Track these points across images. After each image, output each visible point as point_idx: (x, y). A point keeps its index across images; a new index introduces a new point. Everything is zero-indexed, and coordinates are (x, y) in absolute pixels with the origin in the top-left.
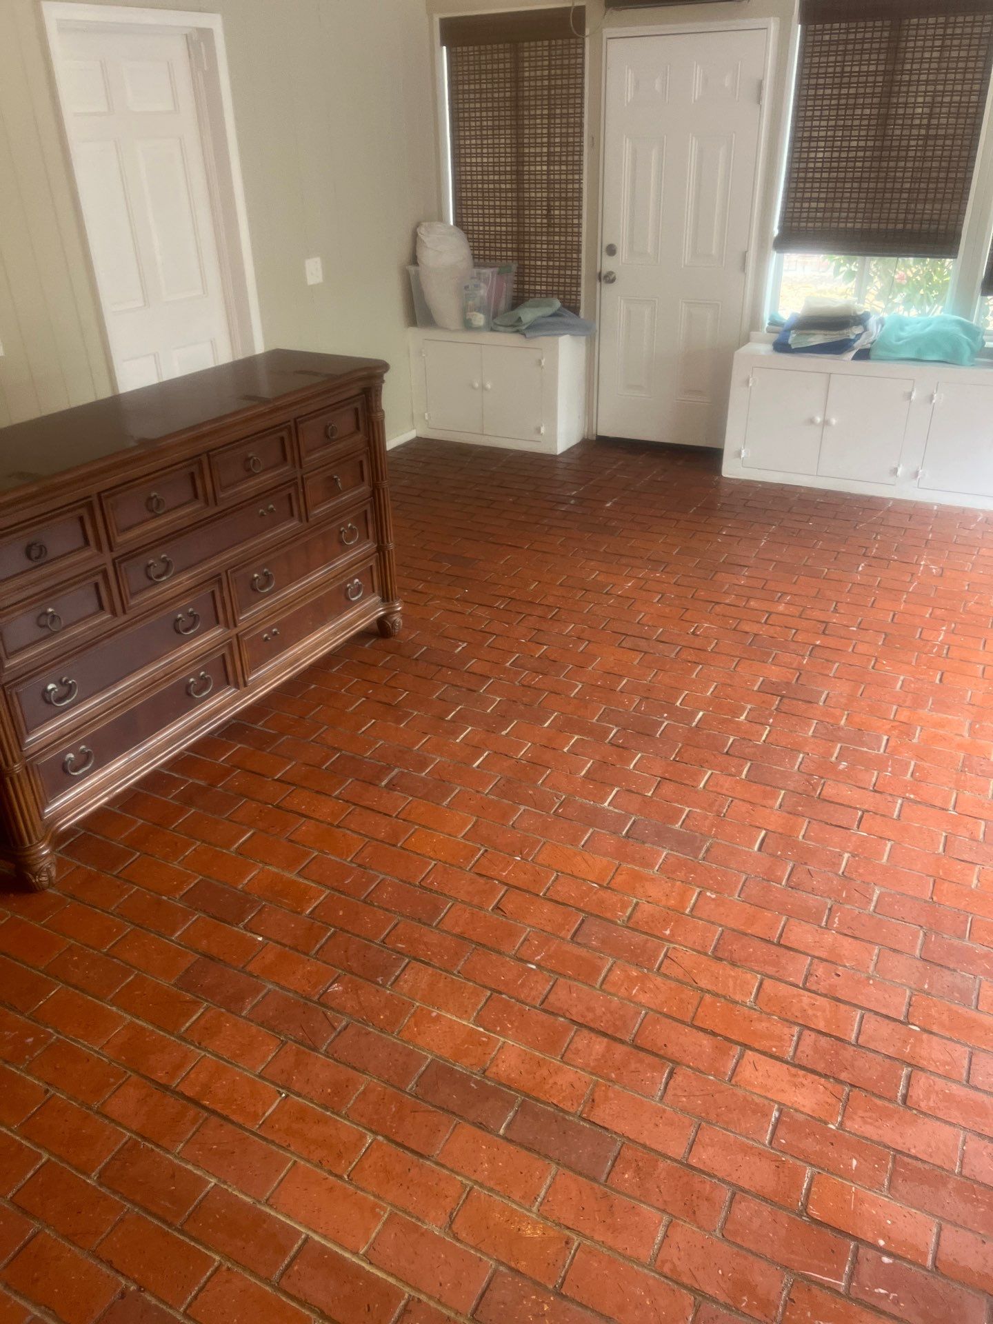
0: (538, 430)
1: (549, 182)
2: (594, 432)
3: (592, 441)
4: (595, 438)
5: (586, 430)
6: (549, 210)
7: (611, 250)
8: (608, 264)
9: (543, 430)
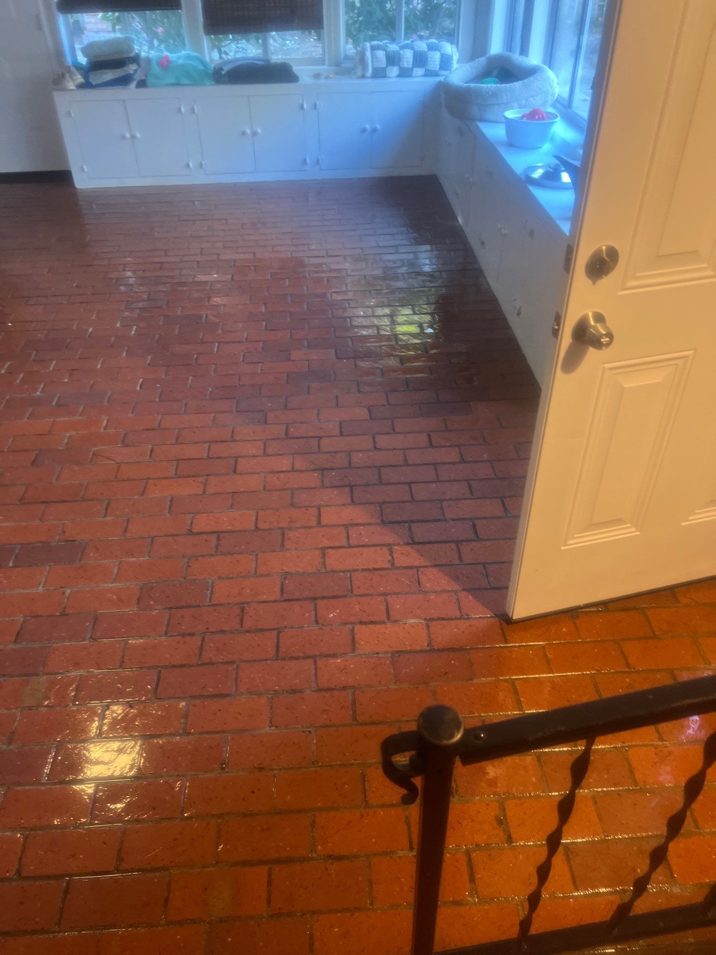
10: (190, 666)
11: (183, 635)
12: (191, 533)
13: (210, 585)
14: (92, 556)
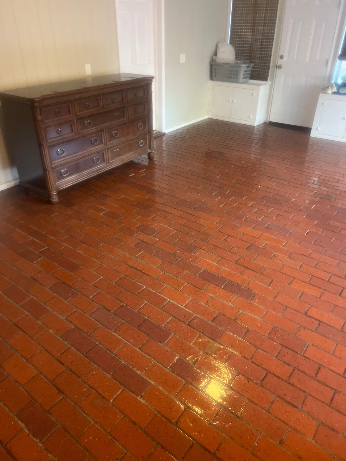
0: (250, 117)
1: (263, 33)
2: (268, 120)
3: (267, 123)
4: (268, 122)
5: (266, 119)
6: (262, 43)
7: (282, 57)
8: (280, 62)
9: (251, 117)
10: (283, 380)
11: (285, 363)
12: (306, 314)
13: (307, 346)
14: (256, 301)
